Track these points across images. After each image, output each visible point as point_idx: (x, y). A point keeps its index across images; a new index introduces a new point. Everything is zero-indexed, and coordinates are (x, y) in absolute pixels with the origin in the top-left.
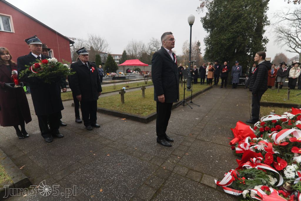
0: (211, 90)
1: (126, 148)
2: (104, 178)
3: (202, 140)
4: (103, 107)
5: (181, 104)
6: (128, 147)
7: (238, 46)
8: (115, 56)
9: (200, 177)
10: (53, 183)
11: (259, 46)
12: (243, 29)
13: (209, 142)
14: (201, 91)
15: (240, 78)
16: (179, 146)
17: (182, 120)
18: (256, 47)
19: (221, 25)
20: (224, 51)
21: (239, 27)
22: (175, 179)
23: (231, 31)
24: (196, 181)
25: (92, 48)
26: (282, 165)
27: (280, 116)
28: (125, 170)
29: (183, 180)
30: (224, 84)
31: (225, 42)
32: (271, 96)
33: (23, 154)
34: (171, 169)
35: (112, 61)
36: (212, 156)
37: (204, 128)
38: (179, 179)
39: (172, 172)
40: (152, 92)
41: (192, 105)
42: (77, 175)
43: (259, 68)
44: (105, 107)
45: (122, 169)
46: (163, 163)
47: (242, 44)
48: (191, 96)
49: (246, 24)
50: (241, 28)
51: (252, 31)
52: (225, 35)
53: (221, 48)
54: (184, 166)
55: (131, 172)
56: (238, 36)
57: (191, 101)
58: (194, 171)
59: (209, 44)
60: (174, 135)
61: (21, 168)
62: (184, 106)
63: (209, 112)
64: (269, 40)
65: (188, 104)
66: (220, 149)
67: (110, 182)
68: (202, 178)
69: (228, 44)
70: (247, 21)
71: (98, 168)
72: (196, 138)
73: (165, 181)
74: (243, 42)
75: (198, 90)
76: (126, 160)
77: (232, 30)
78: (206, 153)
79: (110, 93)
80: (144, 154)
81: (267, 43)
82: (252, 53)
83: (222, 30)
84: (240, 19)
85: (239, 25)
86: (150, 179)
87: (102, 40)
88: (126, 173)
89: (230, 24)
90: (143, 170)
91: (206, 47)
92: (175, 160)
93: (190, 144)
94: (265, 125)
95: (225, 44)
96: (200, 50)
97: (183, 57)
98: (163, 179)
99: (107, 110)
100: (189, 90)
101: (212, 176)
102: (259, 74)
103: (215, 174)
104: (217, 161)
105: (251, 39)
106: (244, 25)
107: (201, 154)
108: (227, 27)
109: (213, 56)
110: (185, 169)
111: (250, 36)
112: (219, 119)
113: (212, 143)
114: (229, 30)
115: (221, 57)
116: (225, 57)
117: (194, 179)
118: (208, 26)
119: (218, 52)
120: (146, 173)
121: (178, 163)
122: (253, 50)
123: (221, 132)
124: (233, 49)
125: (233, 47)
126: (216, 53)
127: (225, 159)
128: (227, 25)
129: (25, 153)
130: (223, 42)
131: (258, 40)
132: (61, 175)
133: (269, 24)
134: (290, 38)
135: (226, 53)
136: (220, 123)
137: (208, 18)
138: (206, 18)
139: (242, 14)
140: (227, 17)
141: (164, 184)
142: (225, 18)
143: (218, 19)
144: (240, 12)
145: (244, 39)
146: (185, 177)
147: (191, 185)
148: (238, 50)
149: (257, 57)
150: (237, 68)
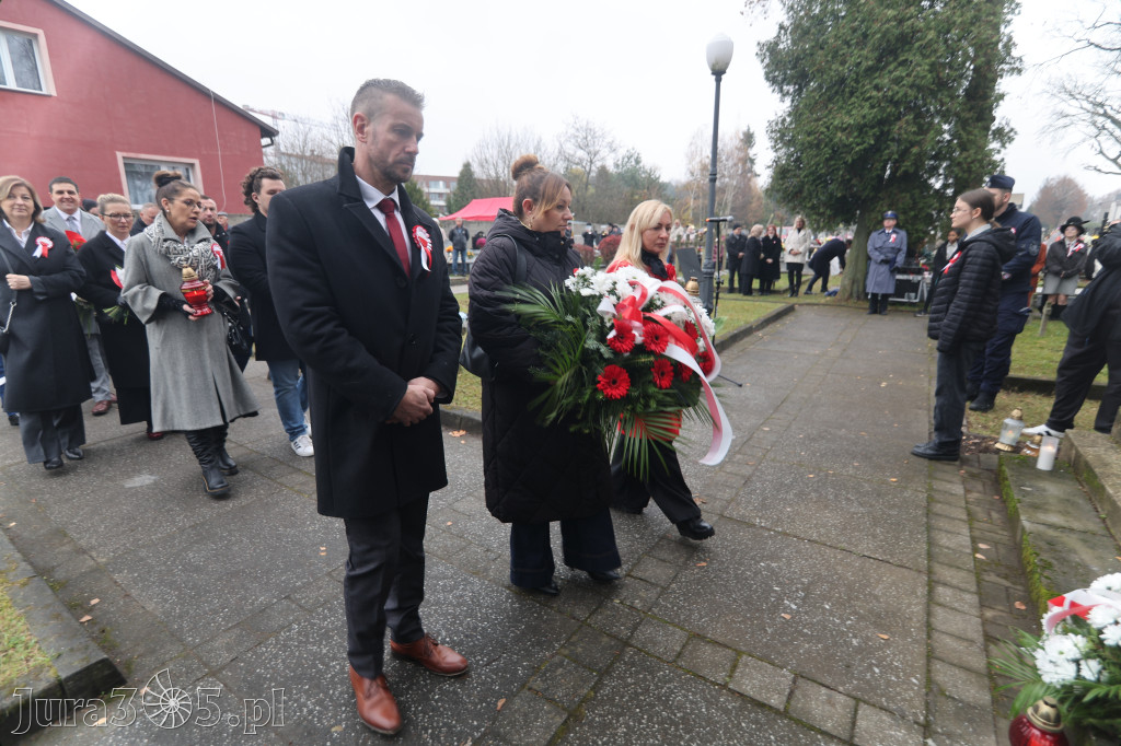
0: (788, 320)
1: (463, 549)
3: (744, 524)
6: (471, 543)
7: (896, 156)
8: (432, 183)
9: (728, 667)
10: (200, 675)
11: (979, 157)
12: (920, 89)
13: (769, 530)
14: (748, 326)
15: (899, 277)
16: (657, 544)
18: (966, 158)
19: (832, 73)
20: (841, 173)
21: (905, 82)
22: (637, 673)
23: (870, 98)
24: (712, 682)
28: (457, 633)
29: (664, 676)
31: (847, 139)
33: (92, 563)
34: (624, 632)
35: (420, 202)
36: (778, 584)
37: (753, 475)
38: (651, 673)
39: (626, 643)
42: (285, 647)
43: (971, 253)
45: (447, 630)
46: (596, 609)
47: (913, 144)
49: (930, 71)
50: (911, 86)
51: (953, 97)
52: (849, 112)
53: (833, 162)
54: (672, 623)
55: (478, 640)
56: (899, 119)
58: (708, 642)
59: (788, 144)
61: (84, 620)
63: (777, 409)
64: (1016, 133)
66: (807, 560)
68: (734, 667)
69: (858, 145)
70: (933, 59)
72: (722, 516)
73: (600, 680)
74: (919, 138)
75: (739, 320)
76: (461, 596)
77: (874, 93)
78: (756, 574)
81: (1007, 145)
82: (950, 181)
83: (836, 93)
84: (910, 50)
85: (904, 74)
86: (547, 671)
89: (870, 71)
91: (775, 154)
95: (845, 146)
96: (752, 161)
97: (687, 187)
98: (591, 670)
101: (773, 664)
102: (967, 274)
103: (779, 653)
104: (794, 606)
105: (946, 127)
106: (922, 74)
107: (736, 575)
108: (857, 81)
109: (801, 191)
110: (674, 633)
111: (943, 116)
112: (814, 440)
113: (779, 532)
114: (862, 94)
115: (831, 194)
116: (844, 197)
117: (705, 672)
118: (785, 74)
119: (819, 177)
120: (532, 645)
121: (650, 610)
122: (952, 172)
123: (815, 491)
124: (878, 165)
125: (877, 157)
126: (811, 178)
127: (825, 598)
128: (857, 75)
129: (100, 560)
130: (841, 140)
131: (976, 132)
132: (229, 649)
133: (1020, 71)
134: (1100, 120)
135: (849, 181)
136: (814, 453)
137: (785, 44)
138: (777, 44)
139: (915, 32)
140: (858, 43)
141: (594, 688)
142: (849, 46)
143: (822, 48)
144: (909, 23)
145: (920, 127)
146: (675, 663)
147: (694, 694)
148: (895, 170)
149: (961, 211)
150: (890, 237)
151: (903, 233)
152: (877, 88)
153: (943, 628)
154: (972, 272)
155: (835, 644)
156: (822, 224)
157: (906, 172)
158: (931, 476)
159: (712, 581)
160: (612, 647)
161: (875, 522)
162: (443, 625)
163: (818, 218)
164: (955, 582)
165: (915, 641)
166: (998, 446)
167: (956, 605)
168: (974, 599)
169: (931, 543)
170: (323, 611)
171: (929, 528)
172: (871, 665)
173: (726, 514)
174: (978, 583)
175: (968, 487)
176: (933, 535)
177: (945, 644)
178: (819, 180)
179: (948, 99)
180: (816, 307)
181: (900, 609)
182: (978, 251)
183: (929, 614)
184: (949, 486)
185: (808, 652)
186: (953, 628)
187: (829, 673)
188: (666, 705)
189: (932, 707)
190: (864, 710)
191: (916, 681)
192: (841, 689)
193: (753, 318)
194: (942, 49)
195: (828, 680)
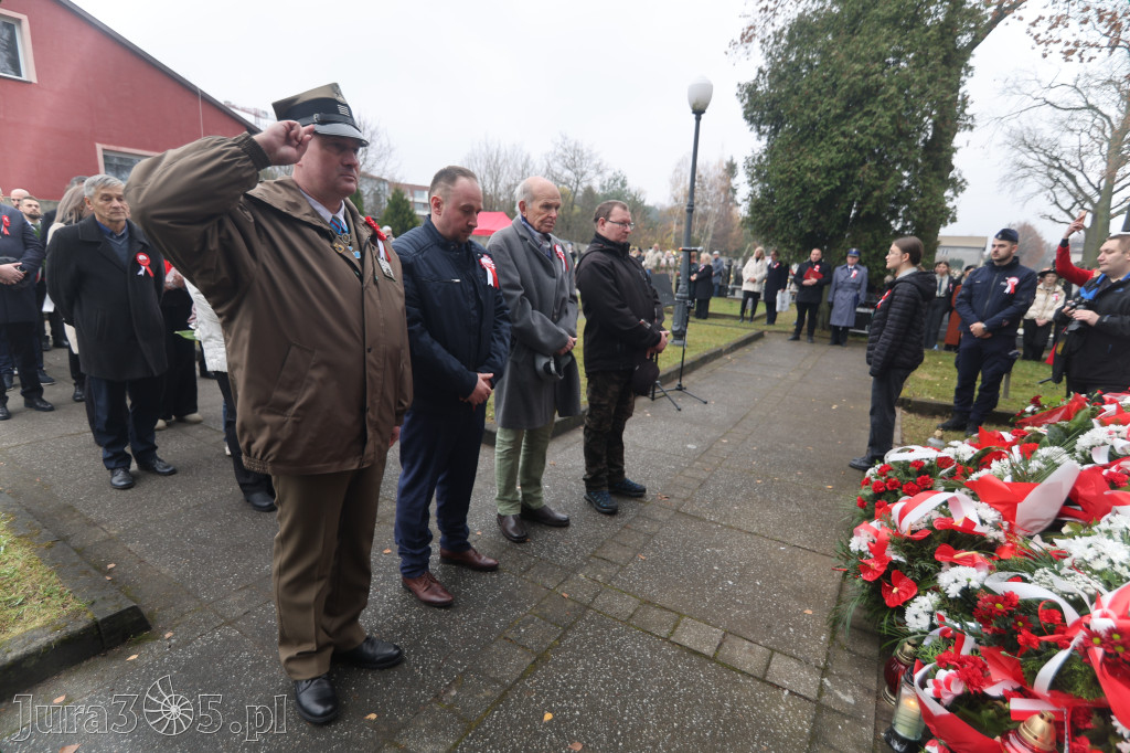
0: (756, 345)
2: (379, 617)
3: (696, 518)
7: (859, 199)
8: (417, 193)
9: (671, 625)
10: (217, 624)
11: (934, 204)
12: (882, 138)
13: (717, 523)
14: (718, 349)
16: (619, 533)
17: (642, 448)
18: (921, 204)
19: (805, 118)
20: (810, 210)
21: (868, 131)
22: (596, 628)
23: (838, 143)
24: (657, 636)
26: (902, 594)
27: (939, 451)
29: (618, 631)
30: (805, 326)
31: (816, 179)
33: (104, 534)
34: (587, 599)
35: (407, 215)
36: (720, 565)
37: (708, 478)
38: (607, 629)
39: (588, 607)
41: (680, 396)
43: (897, 291)
46: (564, 581)
47: (874, 189)
48: (680, 366)
49: (891, 123)
50: (875, 135)
51: (912, 147)
52: (818, 155)
53: (802, 200)
54: (627, 592)
56: (863, 162)
57: (680, 385)
58: (657, 607)
59: (765, 179)
62: (653, 399)
63: (736, 425)
64: (967, 183)
65: (666, 395)
66: (746, 548)
67: (394, 628)
68: (675, 627)
69: (825, 185)
70: (894, 112)
72: (678, 511)
73: (565, 633)
74: (880, 183)
75: (710, 343)
77: (841, 139)
78: (702, 557)
80: (504, 552)
81: (959, 194)
82: (909, 223)
83: (808, 136)
84: (874, 102)
85: (868, 124)
86: (520, 625)
87: (373, 129)
89: (839, 118)
90: (500, 597)
91: (751, 189)
92: (600, 572)
93: (656, 527)
94: (890, 474)
95: (814, 186)
96: (734, 191)
97: (671, 212)
98: (557, 626)
100: (681, 342)
101: (709, 624)
102: (893, 310)
103: (714, 616)
104: (730, 582)
105: (906, 174)
106: (884, 125)
107: (685, 558)
108: (826, 127)
109: (774, 225)
110: (628, 600)
111: (902, 164)
112: (765, 452)
113: (725, 526)
114: (831, 138)
115: (801, 229)
116: (813, 232)
117: (652, 629)
118: (762, 115)
119: (790, 213)
120: (508, 606)
121: (609, 582)
122: (910, 215)
123: (761, 494)
124: (844, 206)
125: (842, 198)
126: (783, 213)
127: (757, 576)
128: (827, 120)
129: (111, 532)
130: (810, 180)
131: (932, 180)
132: (241, 604)
133: (971, 128)
134: (1056, 173)
135: (817, 218)
136: (764, 463)
137: (763, 87)
138: (755, 86)
139: (879, 86)
140: (828, 92)
141: (558, 639)
142: (820, 94)
143: (796, 94)
144: (874, 77)
145: (882, 173)
146: (627, 622)
147: (641, 644)
148: (859, 210)
149: (894, 255)
150: (852, 272)
151: (864, 270)
152: (844, 134)
154: (898, 307)
155: (761, 611)
156: (791, 257)
157: (868, 213)
159: (664, 561)
160: (575, 609)
161: (808, 521)
163: (789, 251)
165: (826, 610)
172: (788, 626)
173: (682, 510)
178: (790, 215)
179: (906, 150)
181: (817, 587)
183: (841, 589)
185: (738, 616)
187: (753, 631)
188: (618, 652)
189: (831, 656)
190: (777, 658)
191: (822, 638)
192: (761, 642)
193: (723, 342)
194: (902, 103)
195: (752, 637)
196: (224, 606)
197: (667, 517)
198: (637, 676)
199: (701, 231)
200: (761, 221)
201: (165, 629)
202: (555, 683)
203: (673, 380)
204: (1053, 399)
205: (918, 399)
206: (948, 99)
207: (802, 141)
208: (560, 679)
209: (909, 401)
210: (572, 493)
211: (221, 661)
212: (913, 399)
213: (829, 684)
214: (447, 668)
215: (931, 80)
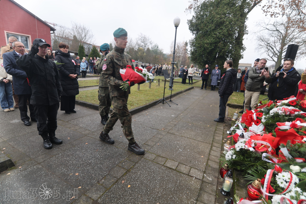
0: (192, 90)
2: (83, 161)
3: (173, 134)
4: (84, 100)
5: (160, 102)
7: (219, 52)
9: (164, 161)
10: (35, 164)
11: (237, 53)
13: (179, 135)
14: (181, 91)
15: (218, 81)
16: (152, 138)
17: (159, 116)
18: (234, 53)
19: (205, 30)
20: (206, 54)
21: (221, 34)
22: (144, 163)
23: (213, 36)
24: (161, 164)
25: (75, 37)
28: (102, 155)
29: (150, 163)
31: (208, 46)
32: (242, 100)
33: (2, 140)
35: (97, 54)
36: (179, 146)
37: (177, 124)
38: (147, 163)
39: (142, 157)
40: (135, 89)
41: (171, 103)
42: (58, 158)
43: (226, 74)
44: (87, 100)
45: (99, 155)
47: (222, 49)
48: (170, 95)
49: (227, 32)
50: (223, 35)
51: (232, 38)
52: (208, 40)
53: (204, 52)
54: (153, 153)
55: (107, 156)
56: (220, 42)
57: (171, 100)
58: (161, 157)
59: (194, 46)
60: (150, 128)
61: (2, 152)
62: (163, 104)
63: (185, 110)
64: (246, 48)
65: (167, 103)
66: (186, 141)
67: (87, 164)
68: (166, 162)
69: (210, 48)
70: (228, 29)
71: (77, 153)
72: (168, 132)
73: (135, 164)
74: (224, 48)
75: (179, 89)
77: (214, 35)
78: (174, 144)
79: (92, 87)
81: (244, 51)
82: (231, 59)
83: (205, 35)
84: (223, 26)
85: (221, 32)
86: (123, 162)
87: (87, 30)
88: (102, 157)
89: (214, 30)
90: (118, 155)
91: (191, 48)
92: (146, 148)
93: (162, 136)
95: (207, 48)
96: (187, 50)
97: (170, 55)
98: (133, 162)
99: (88, 104)
100: (171, 89)
101: (174, 161)
102: (225, 79)
103: (176, 159)
104: (181, 150)
105: (231, 45)
106: (225, 32)
107: (169, 144)
108: (210, 32)
109: (196, 58)
110: (153, 155)
111: (230, 43)
112: (192, 117)
113: (181, 136)
114: (212, 35)
115: (204, 60)
116: (207, 60)
117: (159, 163)
118: (194, 28)
119: (201, 55)
120: (120, 158)
121: (148, 151)
122: (231, 56)
123: (190, 128)
124: (215, 53)
125: (214, 51)
126: (199, 55)
127: (188, 149)
128: (210, 30)
130: (206, 46)
131: (237, 47)
132: (43, 158)
133: (247, 34)
134: (269, 47)
135: (208, 56)
136: (192, 120)
137: (194, 21)
138: (192, 21)
139: (224, 22)
140: (211, 23)
141: (133, 166)
142: (209, 23)
143: (203, 23)
144: (223, 19)
145: (224, 45)
146: (153, 161)
147: (156, 167)
148: (219, 55)
150: (217, 71)
151: (220, 70)
152: (215, 34)
153: (212, 154)
154: (226, 78)
155: (189, 157)
157: (221, 55)
158: (217, 125)
159: (163, 145)
160: (139, 158)
161: (203, 134)
162: (98, 154)
163: (200, 65)
164: (217, 146)
165: (206, 157)
166: (233, 119)
167: (216, 150)
168: (221, 149)
169: (214, 138)
170: (68, 151)
171: (214, 136)
172: (196, 161)
174: (222, 147)
175: (224, 128)
176: (215, 137)
177: (212, 157)
178: (201, 56)
179: (231, 39)
180: (199, 88)
181: (204, 151)
182: (228, 73)
183: (210, 152)
184: (220, 127)
185: (183, 158)
186: (214, 154)
187: (186, 163)
188: (149, 169)
189: (206, 168)
190: (192, 169)
191: (204, 164)
192: (188, 165)
193: (183, 89)
194: (230, 26)
195: (186, 164)
196: (37, 159)
197: (165, 134)
198: (154, 175)
199: (178, 60)
200: (193, 57)
201: (19, 166)
202: (132, 177)
203: (169, 99)
204: (265, 102)
205: (233, 104)
206: (241, 25)
207: (204, 36)
208: (133, 176)
209: (230, 104)
210: (140, 128)
211: (35, 174)
212: (231, 104)
213: (205, 175)
214: (102, 174)
215: (237, 20)
